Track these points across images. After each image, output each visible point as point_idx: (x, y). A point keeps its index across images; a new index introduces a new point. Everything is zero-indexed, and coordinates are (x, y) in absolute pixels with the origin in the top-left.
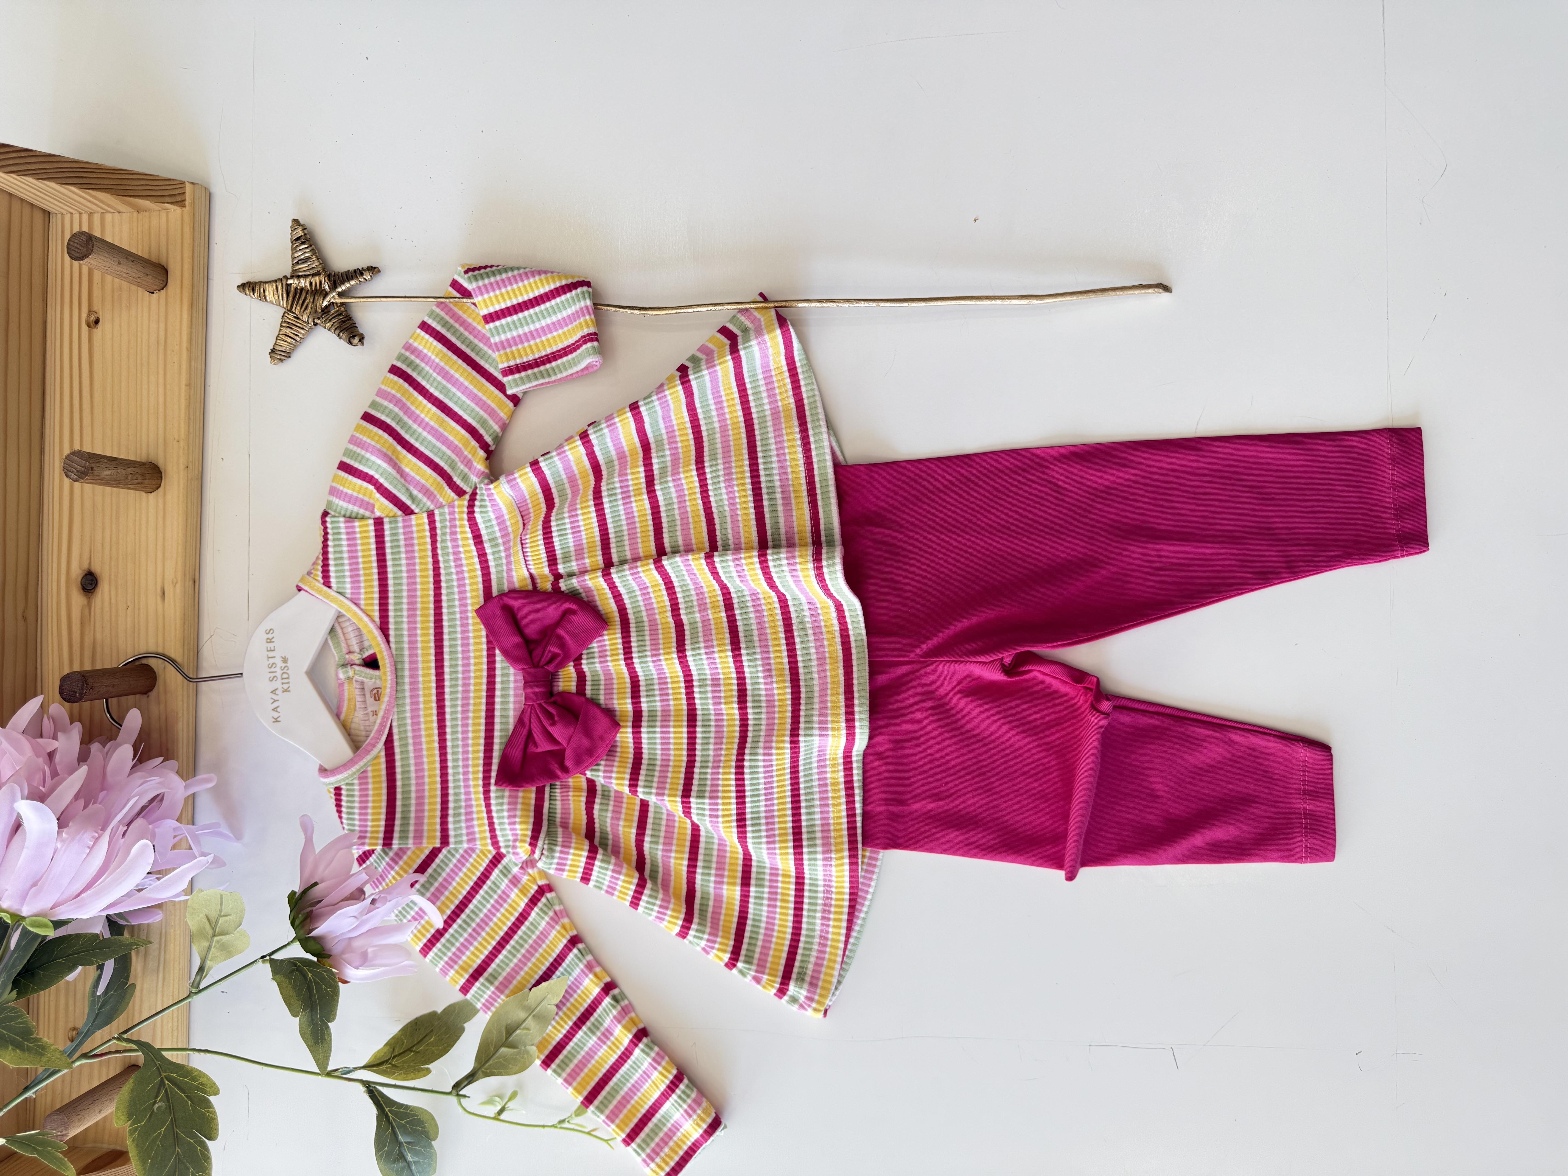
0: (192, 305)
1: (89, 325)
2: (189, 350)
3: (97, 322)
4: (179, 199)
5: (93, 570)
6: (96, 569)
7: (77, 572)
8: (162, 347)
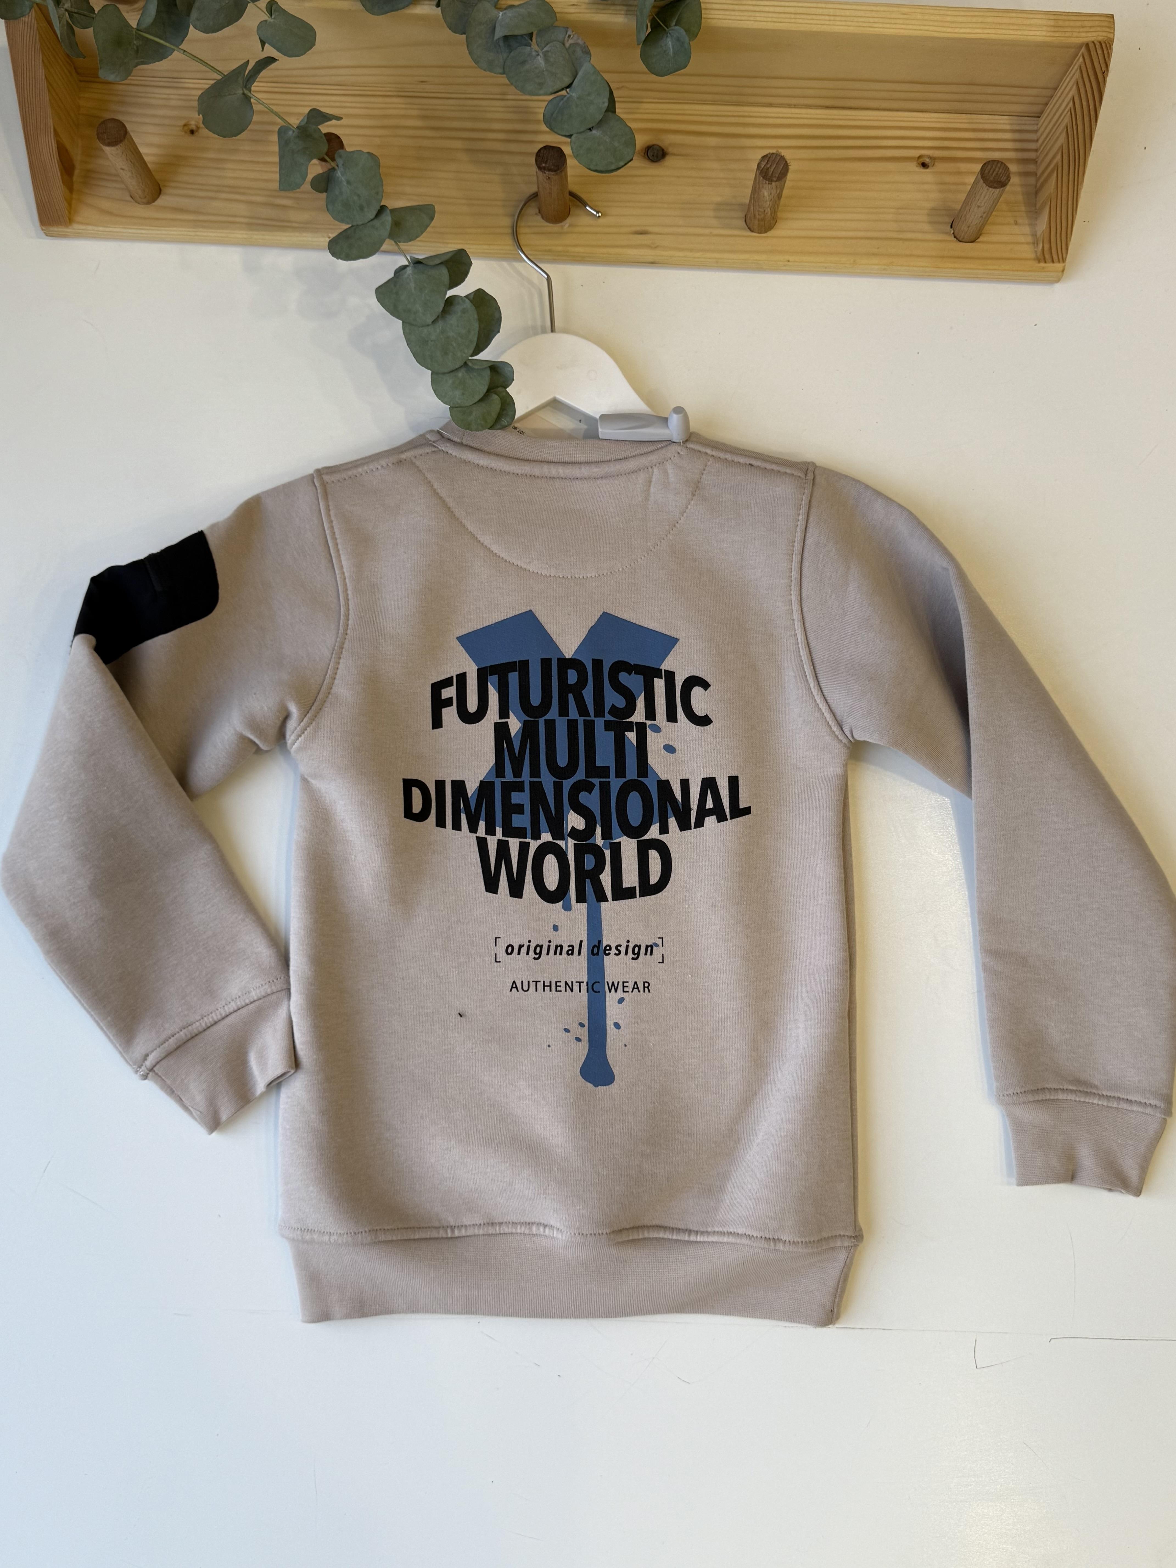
0: (937, 265)
1: (919, 157)
3: (924, 165)
4: (1047, 256)
5: (668, 158)
6: (669, 161)
7: (666, 140)
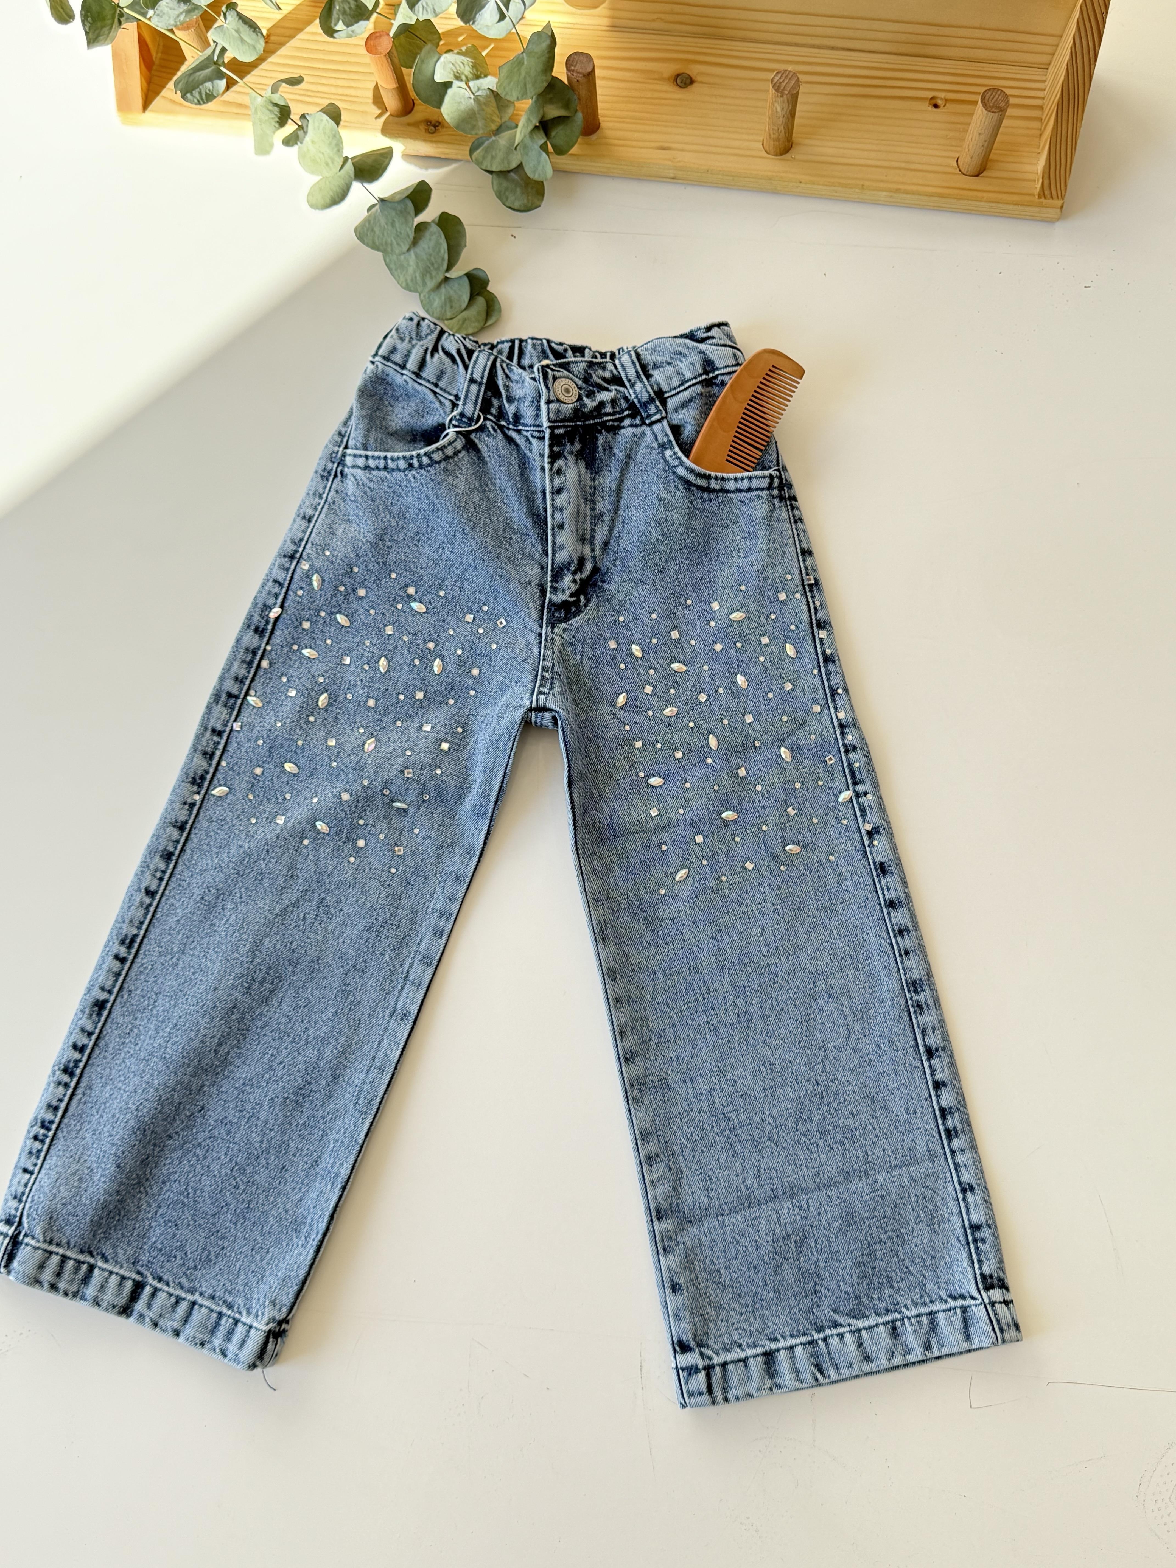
0: (941, 196)
1: (932, 98)
2: (897, 191)
3: (936, 106)
4: (1047, 192)
5: (695, 85)
6: (695, 88)
7: (694, 70)
8: (903, 165)
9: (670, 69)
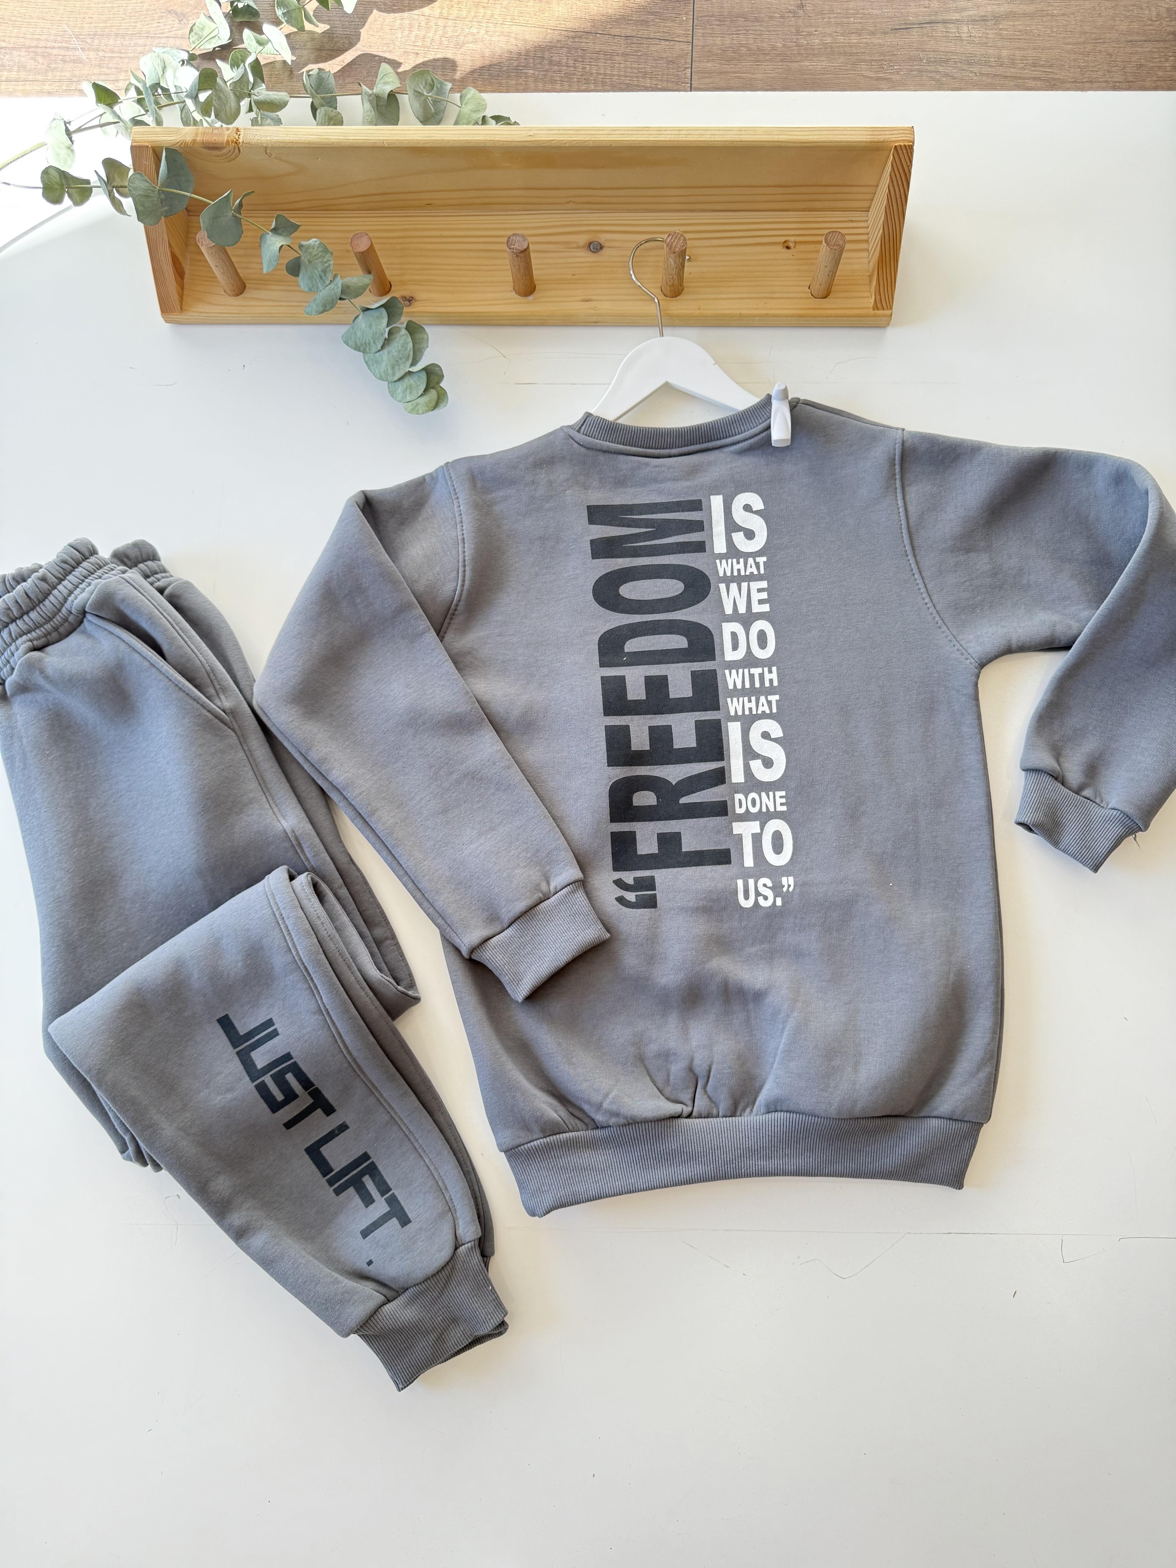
1: (785, 242)
2: (767, 315)
3: (788, 248)
4: (879, 305)
5: (604, 249)
6: (605, 252)
7: (602, 238)
8: (769, 295)
9: (583, 239)
